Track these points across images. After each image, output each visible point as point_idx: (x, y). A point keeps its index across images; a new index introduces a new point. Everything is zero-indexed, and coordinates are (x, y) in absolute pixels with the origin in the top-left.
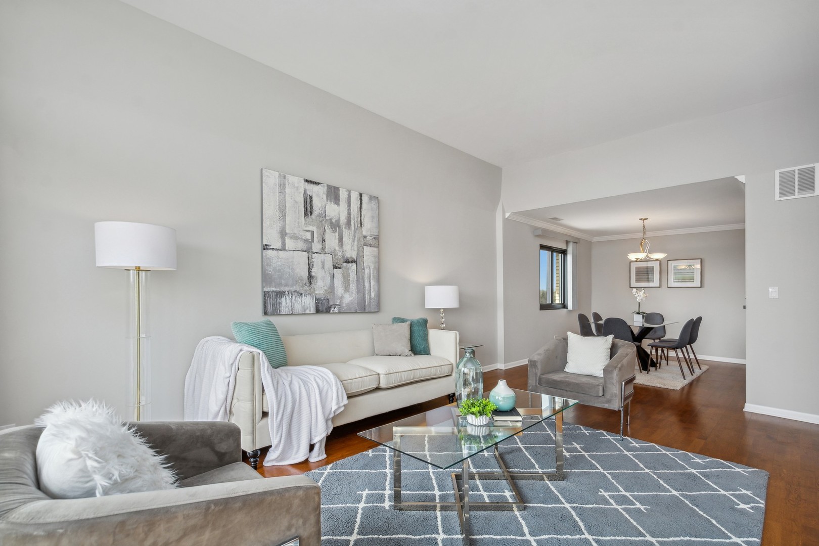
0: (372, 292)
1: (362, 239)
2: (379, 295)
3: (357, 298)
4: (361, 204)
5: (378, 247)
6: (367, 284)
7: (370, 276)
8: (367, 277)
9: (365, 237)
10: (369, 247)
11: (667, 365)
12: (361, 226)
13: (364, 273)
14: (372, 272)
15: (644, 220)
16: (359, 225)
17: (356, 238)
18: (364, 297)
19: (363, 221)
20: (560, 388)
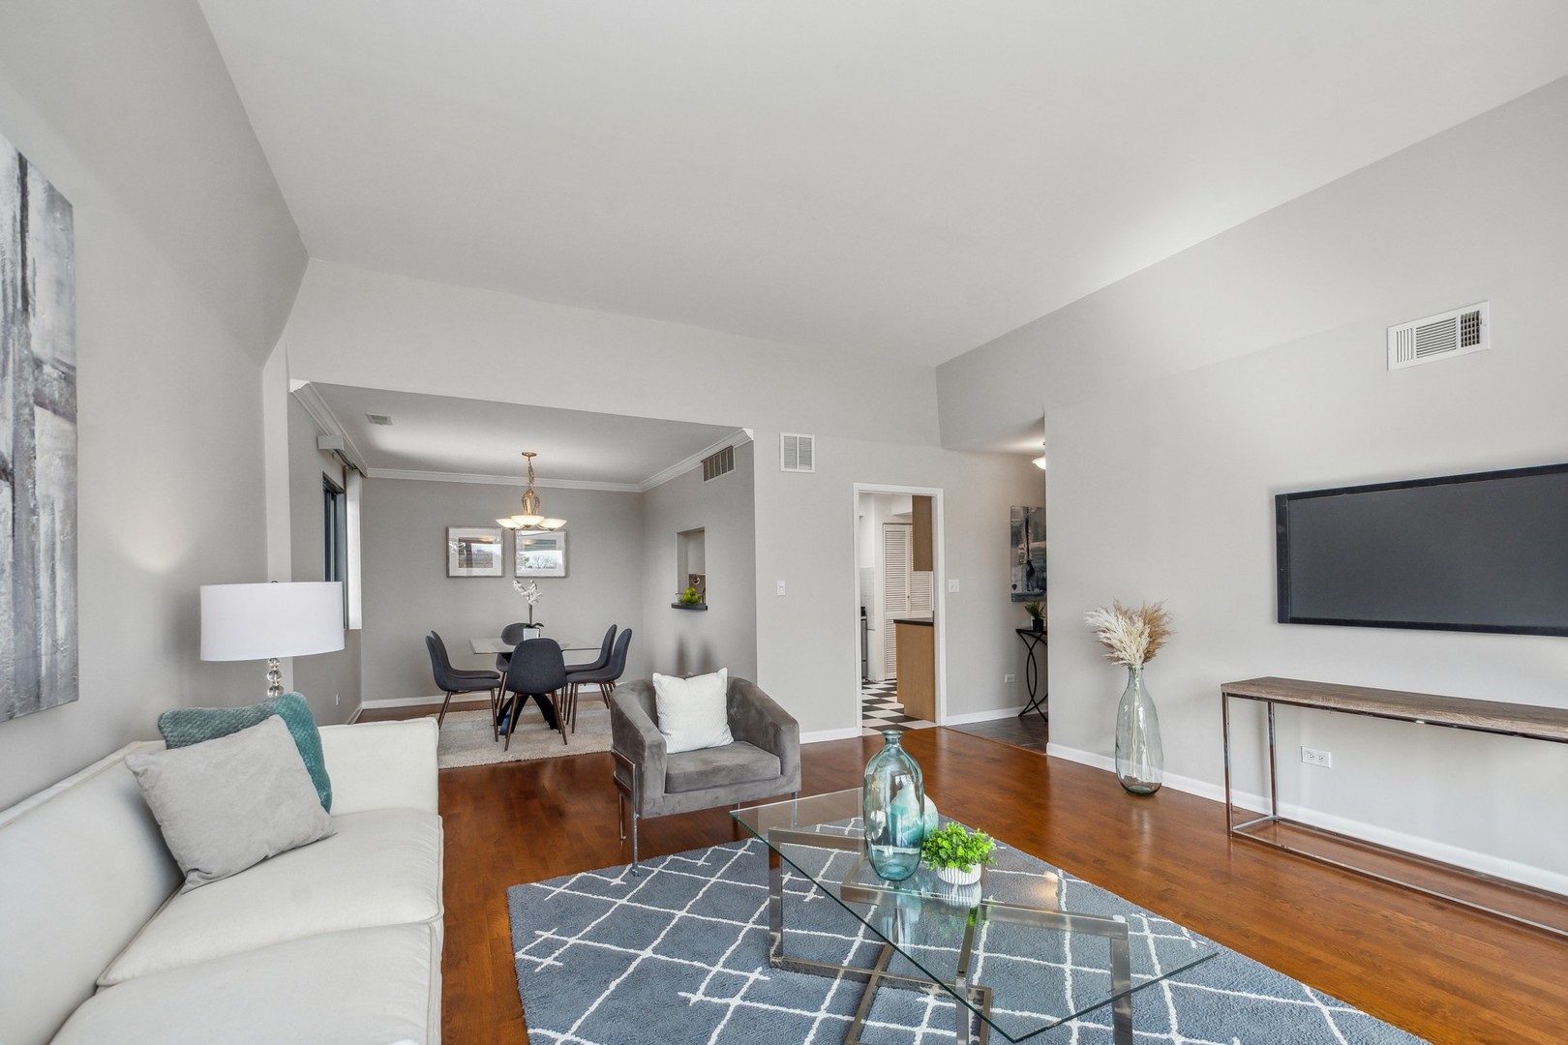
0: (58, 615)
1: (28, 371)
2: (73, 631)
3: (16, 651)
4: (24, 207)
5: (71, 417)
6: (44, 582)
7: (54, 544)
8: (46, 551)
9: (38, 364)
10: (48, 414)
11: (573, 732)
12: (25, 309)
13: (34, 528)
14: (58, 527)
15: (529, 456)
16: (19, 304)
17: (11, 363)
18: (35, 640)
19: (30, 287)
20: (714, 784)
